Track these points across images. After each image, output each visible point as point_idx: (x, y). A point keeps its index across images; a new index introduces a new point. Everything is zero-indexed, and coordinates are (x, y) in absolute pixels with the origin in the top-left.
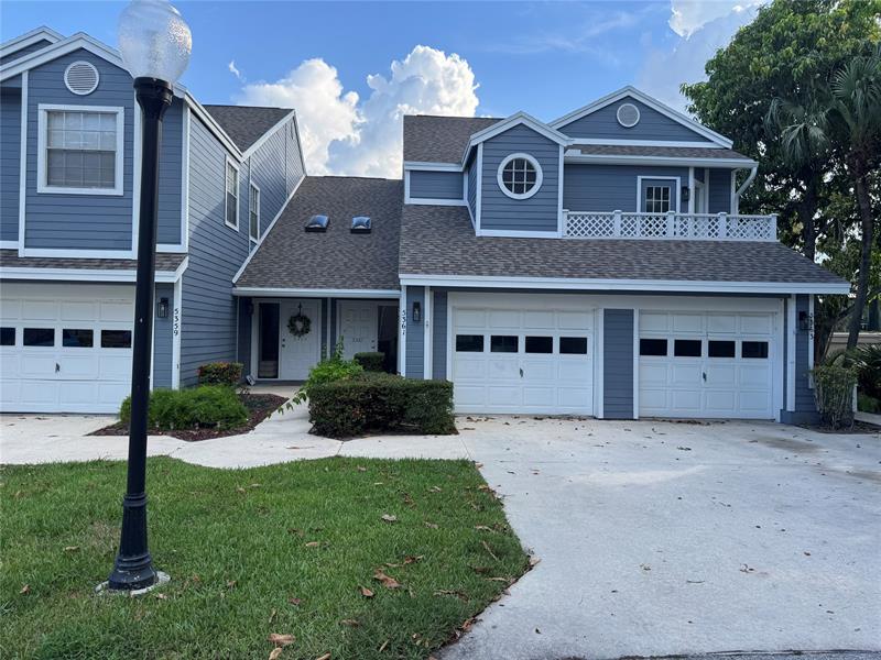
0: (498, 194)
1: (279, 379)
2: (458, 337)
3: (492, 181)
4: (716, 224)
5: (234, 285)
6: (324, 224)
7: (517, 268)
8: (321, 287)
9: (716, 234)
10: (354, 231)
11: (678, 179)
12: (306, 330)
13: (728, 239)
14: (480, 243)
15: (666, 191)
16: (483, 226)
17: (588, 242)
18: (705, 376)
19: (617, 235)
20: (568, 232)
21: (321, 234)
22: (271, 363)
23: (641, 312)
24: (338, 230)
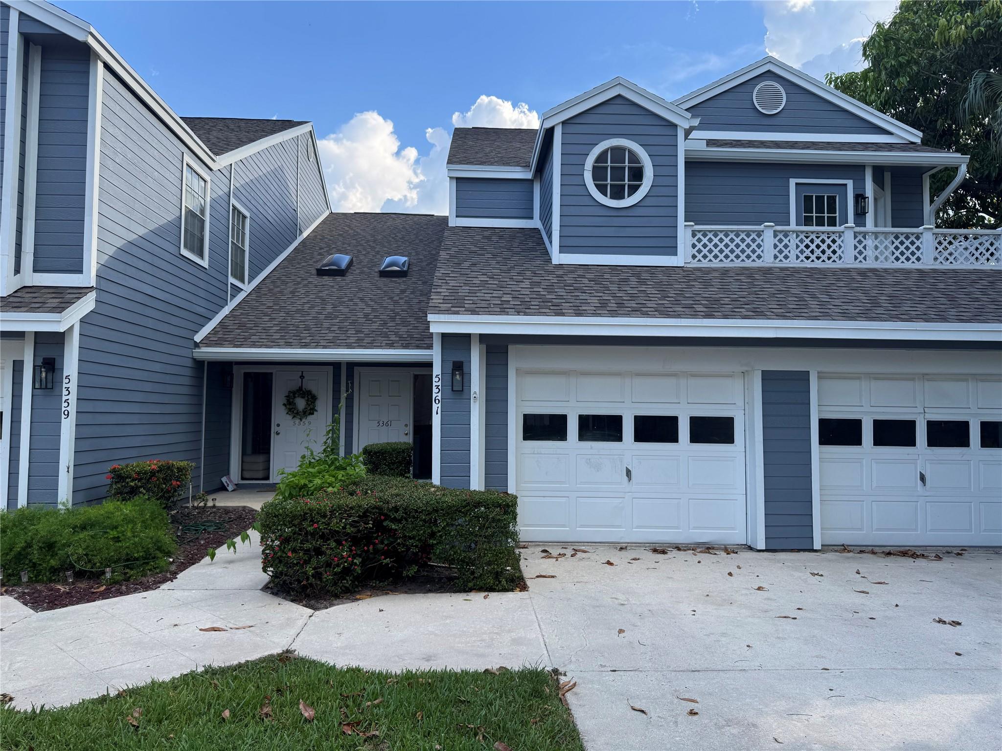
0: (586, 201)
1: (271, 481)
2: (526, 417)
3: (576, 180)
4: (918, 243)
5: (197, 345)
6: (344, 265)
7: (620, 305)
8: (325, 347)
9: (918, 259)
10: (384, 274)
11: (850, 183)
12: (310, 410)
13: (937, 266)
14: (560, 272)
15: (832, 200)
16: (563, 249)
17: (725, 272)
18: (923, 478)
19: (768, 260)
20: (694, 257)
21: (339, 279)
22: (261, 458)
23: (821, 376)
24: (362, 272)
